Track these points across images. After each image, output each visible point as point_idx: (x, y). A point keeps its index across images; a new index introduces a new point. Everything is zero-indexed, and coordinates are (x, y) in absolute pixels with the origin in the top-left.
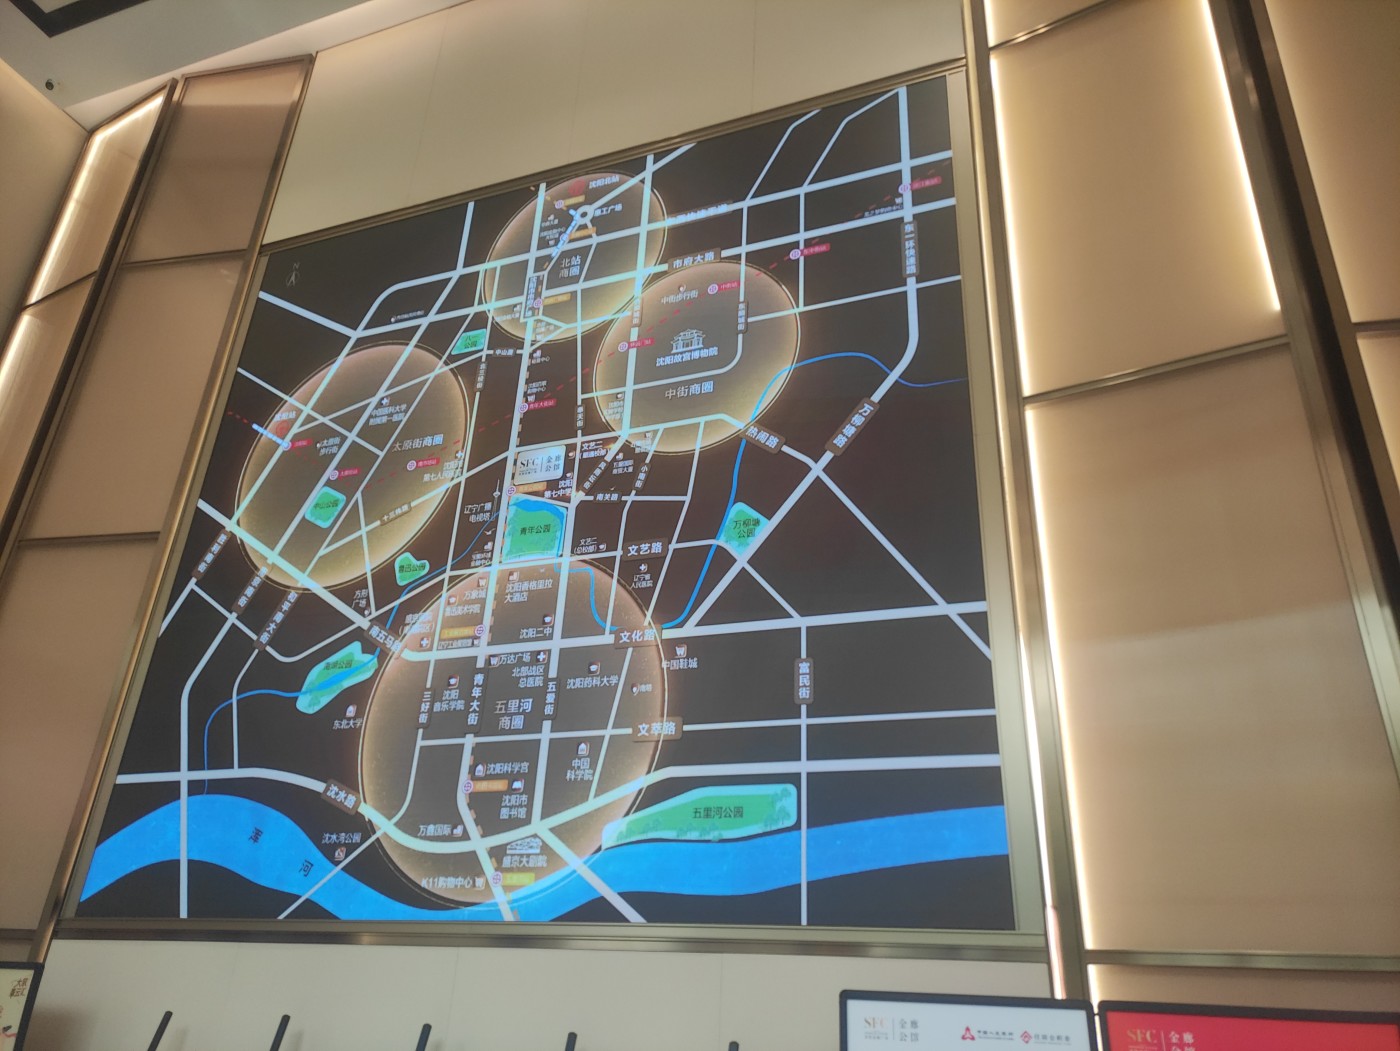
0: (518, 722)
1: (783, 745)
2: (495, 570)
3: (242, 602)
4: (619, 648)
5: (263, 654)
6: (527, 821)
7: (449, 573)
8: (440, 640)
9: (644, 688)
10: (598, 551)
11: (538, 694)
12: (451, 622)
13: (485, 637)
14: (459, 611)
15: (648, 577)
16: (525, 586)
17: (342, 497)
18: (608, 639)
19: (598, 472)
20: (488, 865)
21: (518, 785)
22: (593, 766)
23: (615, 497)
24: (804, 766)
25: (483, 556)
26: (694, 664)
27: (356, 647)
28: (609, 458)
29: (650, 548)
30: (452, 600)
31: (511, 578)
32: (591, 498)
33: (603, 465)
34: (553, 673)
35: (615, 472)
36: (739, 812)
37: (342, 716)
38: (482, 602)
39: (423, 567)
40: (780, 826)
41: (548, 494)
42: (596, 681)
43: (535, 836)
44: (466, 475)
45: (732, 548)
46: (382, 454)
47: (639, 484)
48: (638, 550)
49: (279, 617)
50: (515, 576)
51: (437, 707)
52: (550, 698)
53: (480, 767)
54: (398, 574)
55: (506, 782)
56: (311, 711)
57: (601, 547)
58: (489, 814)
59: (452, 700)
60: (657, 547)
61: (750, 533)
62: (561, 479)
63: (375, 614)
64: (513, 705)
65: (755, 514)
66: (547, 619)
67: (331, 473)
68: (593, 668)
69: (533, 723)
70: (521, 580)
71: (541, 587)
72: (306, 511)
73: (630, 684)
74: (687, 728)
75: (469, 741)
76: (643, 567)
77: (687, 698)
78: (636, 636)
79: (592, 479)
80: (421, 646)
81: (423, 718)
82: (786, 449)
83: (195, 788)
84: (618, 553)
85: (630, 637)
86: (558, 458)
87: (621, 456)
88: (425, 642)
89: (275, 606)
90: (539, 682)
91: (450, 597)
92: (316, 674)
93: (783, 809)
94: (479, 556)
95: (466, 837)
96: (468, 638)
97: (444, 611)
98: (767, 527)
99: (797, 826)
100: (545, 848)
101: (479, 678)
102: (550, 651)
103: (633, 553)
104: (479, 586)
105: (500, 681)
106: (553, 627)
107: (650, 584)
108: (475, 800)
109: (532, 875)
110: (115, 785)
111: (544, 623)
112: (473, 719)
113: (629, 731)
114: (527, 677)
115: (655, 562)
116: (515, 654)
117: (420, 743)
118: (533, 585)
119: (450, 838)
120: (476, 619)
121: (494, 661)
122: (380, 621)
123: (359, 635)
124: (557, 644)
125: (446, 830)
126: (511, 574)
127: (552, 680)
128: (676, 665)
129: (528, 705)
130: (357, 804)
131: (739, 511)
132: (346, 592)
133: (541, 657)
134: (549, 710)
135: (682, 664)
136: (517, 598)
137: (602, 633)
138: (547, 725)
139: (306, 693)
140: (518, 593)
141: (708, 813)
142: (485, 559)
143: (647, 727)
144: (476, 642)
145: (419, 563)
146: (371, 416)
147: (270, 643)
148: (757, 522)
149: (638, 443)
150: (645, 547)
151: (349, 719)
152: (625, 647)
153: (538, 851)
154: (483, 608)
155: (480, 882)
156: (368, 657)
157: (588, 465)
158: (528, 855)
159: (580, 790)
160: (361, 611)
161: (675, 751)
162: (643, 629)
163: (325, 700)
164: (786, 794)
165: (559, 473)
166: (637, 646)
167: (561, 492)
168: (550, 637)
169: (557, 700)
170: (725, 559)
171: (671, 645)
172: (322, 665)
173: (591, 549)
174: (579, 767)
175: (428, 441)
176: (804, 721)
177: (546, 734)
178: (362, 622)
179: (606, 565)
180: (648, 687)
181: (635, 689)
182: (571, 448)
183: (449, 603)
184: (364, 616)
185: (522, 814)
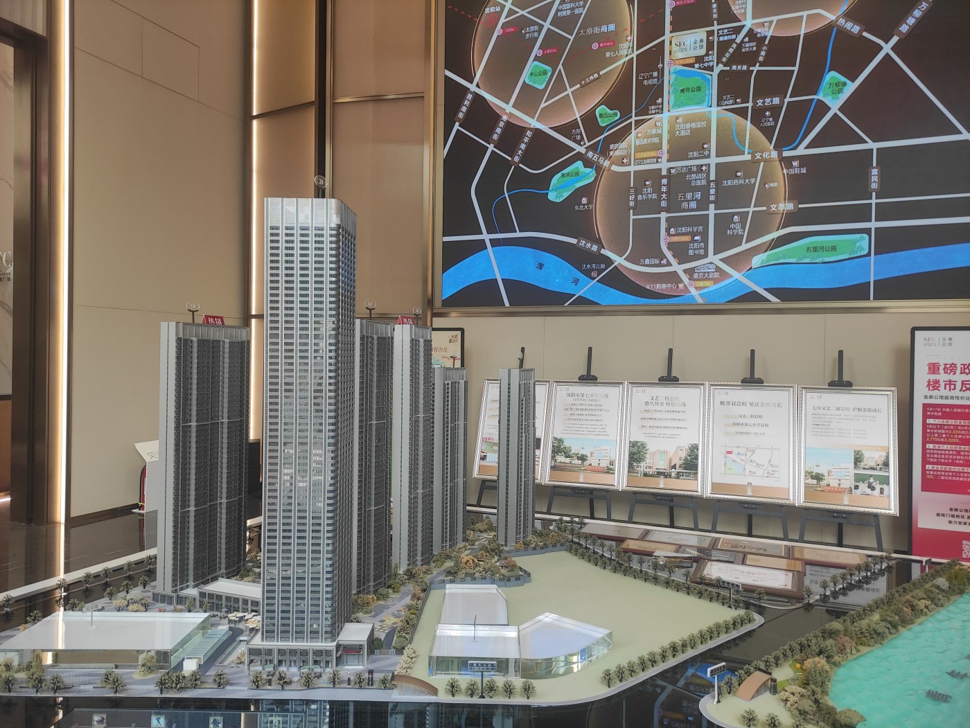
0: (693, 205)
1: (862, 214)
2: (665, 117)
3: (495, 137)
4: (754, 162)
5: (517, 168)
6: (706, 256)
7: (634, 119)
8: (635, 159)
9: (772, 185)
10: (736, 103)
11: (705, 190)
12: (640, 149)
13: (665, 157)
14: (645, 142)
15: (771, 119)
16: (688, 126)
17: (548, 68)
18: (747, 157)
19: (731, 50)
20: (685, 278)
21: (697, 238)
22: (743, 228)
23: (745, 68)
24: (873, 225)
25: (657, 107)
26: (804, 171)
27: (579, 164)
28: (738, 41)
29: (772, 101)
30: (639, 135)
31: (678, 121)
32: (728, 68)
33: (734, 46)
34: (712, 177)
35: (743, 50)
36: (834, 248)
37: (580, 204)
38: (660, 136)
39: (616, 114)
40: (859, 254)
41: (697, 66)
42: (741, 182)
43: (711, 263)
44: (636, 53)
45: (828, 100)
46: (572, 38)
47: (761, 59)
48: (764, 103)
49: (523, 146)
50: (680, 120)
51: (640, 197)
52: (712, 191)
53: (672, 229)
54: (599, 120)
55: (690, 237)
56: (558, 201)
57: (738, 100)
58: (681, 253)
59: (648, 193)
60: (776, 101)
61: (840, 91)
62: (705, 55)
63: (588, 144)
64: (689, 196)
65: (843, 79)
66: (705, 146)
67: (536, 51)
68: (739, 174)
69: (703, 205)
70: (685, 122)
71: (699, 126)
72: (525, 77)
73: (763, 183)
74: (800, 206)
75: (663, 216)
76: (767, 113)
77: (797, 189)
78: (766, 155)
79: (727, 55)
80: (623, 163)
81: (632, 204)
82: (865, 34)
83: (494, 243)
84: (750, 105)
85: (761, 156)
86: (702, 41)
87: (747, 39)
88: (625, 161)
89: (519, 140)
90: (704, 182)
91: (637, 133)
92: (556, 179)
93: (860, 247)
94: (653, 107)
95: (669, 264)
96: (653, 158)
97: (635, 142)
98: (851, 87)
99: (869, 254)
100: (718, 269)
101: (664, 181)
102: (709, 165)
103: (760, 104)
104: (656, 126)
105: (678, 182)
106: (709, 151)
107: (772, 124)
108: (671, 246)
109: (712, 282)
110: (443, 242)
111: (703, 148)
112: (664, 204)
113: (765, 208)
114: (696, 180)
115: (776, 110)
116: (687, 167)
117: (632, 217)
118: (693, 125)
119: (660, 265)
120: (658, 147)
121: (673, 171)
122: (593, 148)
123: (580, 156)
124: (713, 160)
125: (657, 262)
126: (677, 118)
127: (713, 181)
128: (792, 172)
129: (698, 195)
130: (599, 250)
131: (832, 76)
132: (567, 129)
133: (704, 168)
134: (712, 198)
135: (797, 171)
136: (683, 133)
137: (743, 153)
138: (712, 206)
139: (552, 190)
140: (684, 130)
141: (815, 249)
142: (658, 109)
143: (775, 206)
144: (659, 160)
145: (612, 112)
146: (558, 10)
147: (521, 162)
148: (845, 84)
149: (759, 30)
150: (768, 100)
151: (584, 205)
152: (759, 162)
153: (714, 270)
154: (661, 140)
155: (681, 286)
156: (588, 170)
157: (723, 47)
158: (708, 273)
159: (737, 241)
160: (578, 143)
161: (790, 219)
162: (770, 151)
163: (566, 195)
164: (862, 239)
165: (703, 52)
166: (766, 161)
167: (706, 65)
168: (709, 156)
169: (717, 192)
170: (823, 108)
171: (787, 162)
172: (559, 175)
173: (731, 102)
174: (734, 228)
175: (604, 28)
176: (874, 201)
177: (712, 211)
178: (583, 150)
179: (742, 113)
180: (776, 185)
181: (766, 186)
182: (710, 33)
183: (637, 137)
184: (581, 146)
185: (702, 252)
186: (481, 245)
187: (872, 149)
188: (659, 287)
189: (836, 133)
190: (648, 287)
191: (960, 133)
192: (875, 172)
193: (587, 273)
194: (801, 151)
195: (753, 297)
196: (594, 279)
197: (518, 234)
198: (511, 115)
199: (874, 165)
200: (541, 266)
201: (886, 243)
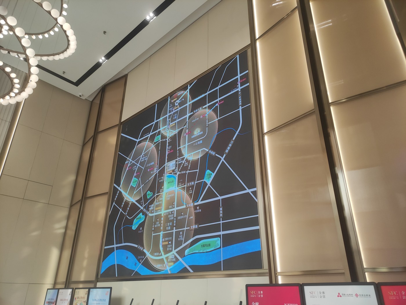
0: (169, 228)
1: (216, 228)
2: (164, 193)
3: (122, 206)
4: (187, 208)
5: (126, 217)
6: (172, 251)
7: (156, 195)
8: (155, 210)
9: (191, 218)
10: (182, 186)
11: (173, 221)
12: (157, 206)
13: (163, 209)
14: (158, 203)
15: (191, 191)
16: (169, 196)
17: (137, 179)
18: (184, 207)
19: (181, 166)
20: (165, 261)
21: (170, 242)
22: (183, 237)
23: (185, 172)
24: (221, 233)
25: (162, 190)
26: (200, 211)
27: (141, 214)
28: (183, 163)
29: (191, 183)
30: (157, 201)
31: (167, 194)
32: (180, 173)
34: (175, 216)
35: (185, 166)
36: (209, 245)
38: (162, 201)
40: (218, 247)
41: (173, 173)
42: (183, 217)
43: (173, 254)
44: (158, 171)
45: (207, 181)
46: (143, 168)
47: (189, 168)
49: (128, 209)
51: (155, 226)
52: (175, 222)
53: (163, 239)
54: (147, 196)
55: (168, 242)
56: (134, 229)
57: (183, 184)
58: (165, 250)
59: (158, 224)
60: (193, 183)
61: (210, 177)
62: (175, 169)
63: (144, 206)
64: (168, 224)
65: (211, 172)
67: (135, 174)
68: (182, 214)
69: (172, 228)
70: (169, 194)
72: (132, 184)
73: (189, 217)
74: (199, 226)
75: (161, 233)
76: (190, 188)
77: (199, 219)
79: (180, 168)
80: (152, 212)
81: (153, 229)
82: (217, 155)
83: (118, 248)
84: (186, 186)
85: (189, 206)
86: (174, 164)
87: (185, 162)
89: (127, 206)
90: (173, 218)
92: (135, 221)
93: (218, 244)
95: (161, 255)
96: (160, 209)
97: (156, 204)
98: (213, 175)
99: (220, 247)
100: (175, 257)
101: (162, 219)
103: (188, 185)
104: (161, 197)
105: (166, 219)
106: (175, 205)
108: (163, 246)
109: (173, 263)
110: (104, 249)
111: (173, 204)
112: (162, 228)
113: (189, 228)
114: (171, 217)
115: (192, 187)
116: (168, 212)
117: (153, 235)
118: (171, 195)
119: (159, 256)
120: (161, 205)
121: (165, 214)
123: (142, 211)
124: (176, 209)
125: (158, 254)
129: (171, 224)
130: (143, 250)
131: (208, 172)
132: (139, 201)
133: (173, 212)
134: (175, 225)
135: (198, 211)
137: (184, 205)
138: (174, 228)
139: (133, 225)
140: (168, 198)
141: (204, 246)
143: (192, 227)
145: (151, 193)
146: (141, 160)
147: (127, 215)
148: (211, 174)
149: (189, 158)
151: (141, 230)
155: (164, 265)
156: (143, 216)
158: (172, 259)
159: (181, 243)
160: (142, 205)
161: (197, 232)
162: (191, 204)
163: (137, 227)
164: (218, 240)
166: (190, 208)
167: (175, 172)
168: (174, 207)
170: (206, 184)
171: (195, 207)
172: (136, 218)
174: (180, 237)
175: (151, 164)
176: (221, 222)
177: (174, 231)
179: (184, 188)
182: (176, 161)
184: (142, 207)
186: (112, 250)
187: (220, 199)
188: (158, 266)
189: (210, 194)
190: (155, 266)
191: (246, 190)
192: (221, 209)
193: (139, 260)
194: (200, 202)
195: (185, 270)
196: (140, 263)
197: (123, 244)
198: (127, 197)
199: (221, 206)
200: (127, 258)
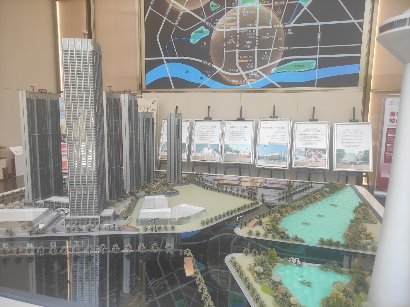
0: (249, 46)
1: (313, 52)
2: (238, 7)
3: (167, 14)
4: (274, 29)
5: (177, 28)
6: (254, 68)
7: (225, 8)
8: (226, 26)
9: (280, 39)
11: (254, 40)
12: (228, 21)
13: (238, 26)
14: (230, 18)
15: (280, 11)
16: (248, 12)
18: (271, 27)
20: (245, 78)
21: (250, 61)
22: (269, 57)
24: (318, 56)
26: (293, 33)
27: (203, 27)
29: (281, 3)
30: (228, 15)
31: (243, 10)
36: (303, 66)
37: (203, 45)
38: (236, 16)
39: (218, 6)
40: (312, 69)
42: (268, 37)
43: (256, 71)
45: (303, 4)
48: (278, 3)
49: (179, 18)
50: (244, 9)
51: (228, 43)
52: (257, 41)
53: (241, 57)
54: (211, 8)
55: (248, 60)
56: (194, 43)
57: (268, 2)
58: (244, 67)
59: (231, 41)
60: (283, 3)
63: (206, 18)
64: (248, 42)
66: (254, 21)
68: (267, 34)
69: (253, 47)
70: (246, 10)
71: (252, 12)
73: (277, 38)
74: (291, 48)
75: (237, 51)
76: (279, 8)
77: (289, 41)
78: (278, 26)
80: (221, 27)
81: (224, 45)
83: (168, 61)
84: (272, 4)
85: (276, 26)
88: (222, 26)
89: (177, 15)
90: (254, 37)
91: (227, 14)
92: (193, 34)
93: (312, 65)
94: (233, 3)
95: (239, 72)
96: (234, 25)
97: (226, 18)
99: (316, 69)
100: (258, 74)
101: (238, 36)
102: (256, 29)
103: (276, 4)
104: (235, 12)
105: (243, 36)
106: (256, 23)
107: (281, 13)
108: (239, 63)
109: (256, 79)
110: (145, 60)
111: (254, 22)
112: (237, 46)
113: (277, 49)
114: (250, 36)
115: (282, 7)
116: (247, 30)
117: (225, 51)
118: (250, 12)
119: (236, 72)
120: (235, 21)
121: (241, 32)
122: (208, 20)
123: (203, 24)
124: (257, 28)
125: (234, 70)
126: (243, 9)
127: (257, 37)
128: (288, 34)
129: (251, 42)
130: (211, 65)
132: (197, 11)
133: (254, 31)
134: (257, 44)
135: (290, 33)
136: (246, 15)
137: (269, 25)
138: (256, 47)
139: (192, 38)
140: (246, 14)
141: (296, 66)
142: (236, 4)
143: (281, 48)
144: (236, 27)
145: (217, 4)
147: (178, 25)
150: (279, 2)
151: (205, 45)
152: (275, 29)
153: (257, 74)
154: (237, 18)
155: (244, 81)
156: (207, 30)
158: (255, 75)
159: (266, 62)
160: (202, 18)
161: (286, 54)
162: (280, 24)
163: (197, 41)
164: (313, 62)
166: (278, 29)
168: (256, 26)
170: (301, 7)
171: (286, 29)
172: (194, 32)
173: (265, 2)
174: (265, 57)
176: (318, 47)
177: (256, 49)
178: (204, 21)
179: (270, 7)
180: (281, 39)
181: (278, 39)
183: (227, 16)
184: (204, 19)
185: (252, 67)
186: (162, 62)
187: (319, 25)
188: (235, 81)
189: (305, 18)
190: (231, 81)
191: (351, 19)
192: (319, 34)
193: (206, 75)
194: (292, 25)
195: (271, 85)
196: (209, 77)
197: (178, 58)
198: (173, 4)
199: (319, 32)
200: (187, 72)
201: (323, 64)
